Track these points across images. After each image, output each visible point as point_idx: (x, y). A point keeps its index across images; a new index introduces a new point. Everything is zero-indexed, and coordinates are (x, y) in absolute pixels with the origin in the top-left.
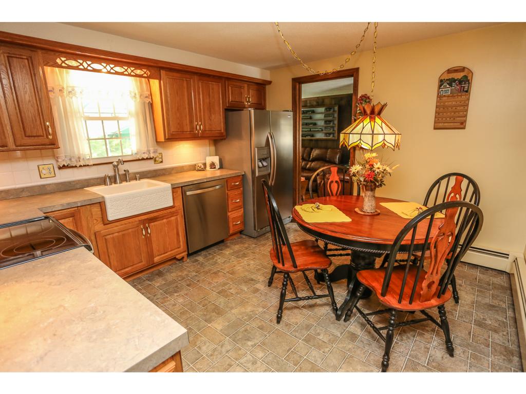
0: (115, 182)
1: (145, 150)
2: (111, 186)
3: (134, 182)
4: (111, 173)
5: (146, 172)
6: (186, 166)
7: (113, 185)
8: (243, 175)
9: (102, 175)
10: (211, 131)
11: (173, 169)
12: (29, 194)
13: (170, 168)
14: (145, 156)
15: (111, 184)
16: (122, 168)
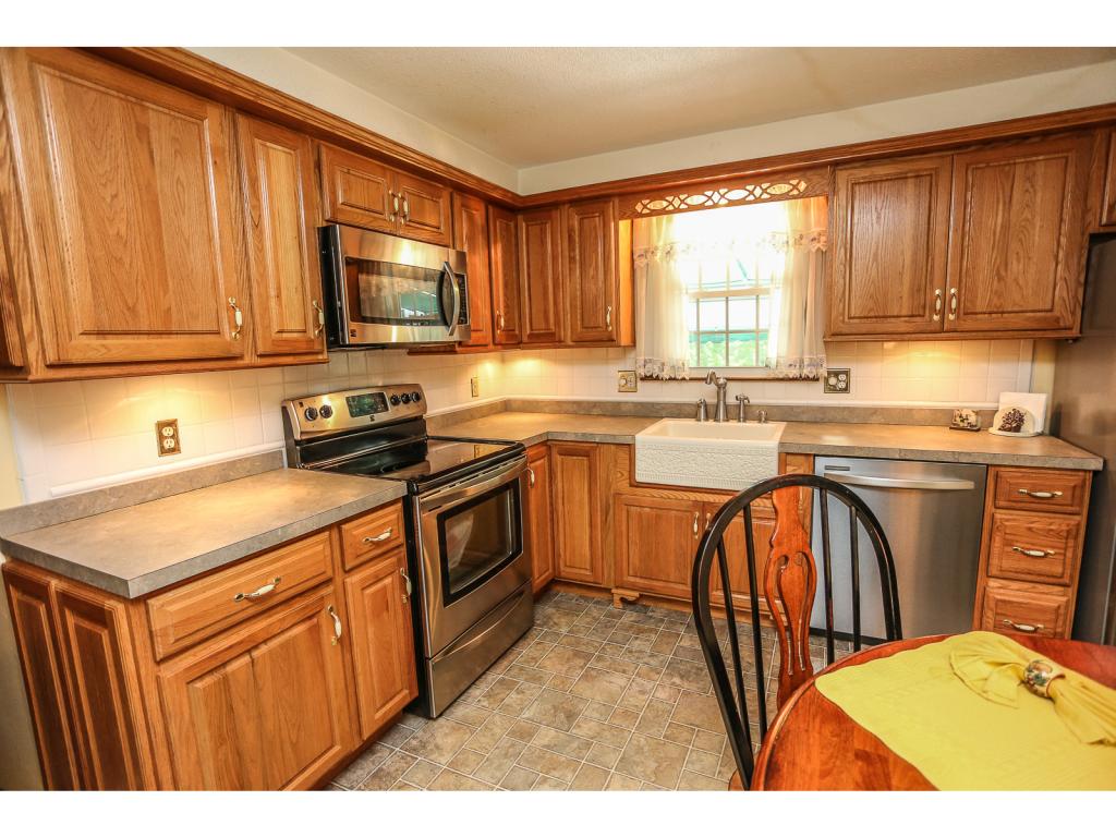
0: (716, 419)
1: (795, 357)
2: (706, 423)
3: (753, 425)
4: (712, 400)
5: (798, 407)
6: (921, 410)
7: (711, 423)
8: (1096, 473)
9: (695, 399)
10: (1003, 313)
11: (875, 411)
12: (600, 412)
13: (866, 409)
14: (794, 373)
15: (707, 418)
16: (734, 391)
